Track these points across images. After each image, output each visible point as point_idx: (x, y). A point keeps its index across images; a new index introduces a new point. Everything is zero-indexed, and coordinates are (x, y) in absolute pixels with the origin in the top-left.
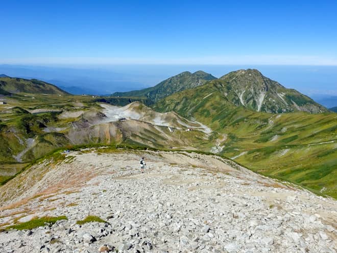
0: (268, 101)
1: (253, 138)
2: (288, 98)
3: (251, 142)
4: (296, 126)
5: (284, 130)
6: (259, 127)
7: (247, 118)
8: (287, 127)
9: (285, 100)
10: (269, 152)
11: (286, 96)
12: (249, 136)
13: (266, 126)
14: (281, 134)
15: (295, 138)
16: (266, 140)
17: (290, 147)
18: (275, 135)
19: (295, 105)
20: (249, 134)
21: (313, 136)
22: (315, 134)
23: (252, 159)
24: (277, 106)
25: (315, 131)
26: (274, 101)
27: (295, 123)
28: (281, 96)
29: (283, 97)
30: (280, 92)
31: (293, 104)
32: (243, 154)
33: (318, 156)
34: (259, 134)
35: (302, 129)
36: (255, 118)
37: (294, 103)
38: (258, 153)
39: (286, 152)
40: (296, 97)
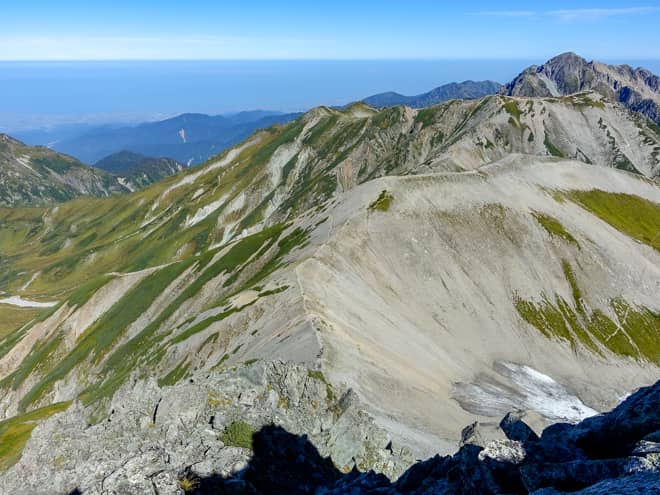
0: (9, 178)
1: (33, 251)
2: (37, 162)
3: (36, 257)
4: (88, 220)
5: (74, 228)
6: (32, 231)
7: (5, 222)
8: (77, 223)
9: (34, 167)
10: (71, 263)
11: (31, 160)
12: (23, 249)
13: (42, 228)
14: (74, 236)
15: (94, 236)
16: (57, 249)
17: (96, 249)
18: (65, 239)
19: (54, 173)
20: (22, 246)
21: (114, 229)
22: (117, 226)
23: (53, 278)
24: (26, 183)
25: (115, 223)
26: (17, 174)
27: (84, 216)
28: (24, 161)
29: (29, 164)
30: (19, 153)
31: (48, 172)
32: (35, 275)
33: (129, 252)
34: (38, 244)
35: (97, 223)
36: (19, 220)
37: (51, 171)
38: (58, 269)
39: (93, 257)
40: (50, 160)
